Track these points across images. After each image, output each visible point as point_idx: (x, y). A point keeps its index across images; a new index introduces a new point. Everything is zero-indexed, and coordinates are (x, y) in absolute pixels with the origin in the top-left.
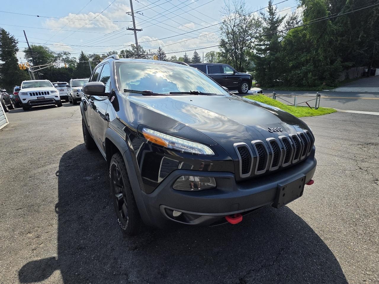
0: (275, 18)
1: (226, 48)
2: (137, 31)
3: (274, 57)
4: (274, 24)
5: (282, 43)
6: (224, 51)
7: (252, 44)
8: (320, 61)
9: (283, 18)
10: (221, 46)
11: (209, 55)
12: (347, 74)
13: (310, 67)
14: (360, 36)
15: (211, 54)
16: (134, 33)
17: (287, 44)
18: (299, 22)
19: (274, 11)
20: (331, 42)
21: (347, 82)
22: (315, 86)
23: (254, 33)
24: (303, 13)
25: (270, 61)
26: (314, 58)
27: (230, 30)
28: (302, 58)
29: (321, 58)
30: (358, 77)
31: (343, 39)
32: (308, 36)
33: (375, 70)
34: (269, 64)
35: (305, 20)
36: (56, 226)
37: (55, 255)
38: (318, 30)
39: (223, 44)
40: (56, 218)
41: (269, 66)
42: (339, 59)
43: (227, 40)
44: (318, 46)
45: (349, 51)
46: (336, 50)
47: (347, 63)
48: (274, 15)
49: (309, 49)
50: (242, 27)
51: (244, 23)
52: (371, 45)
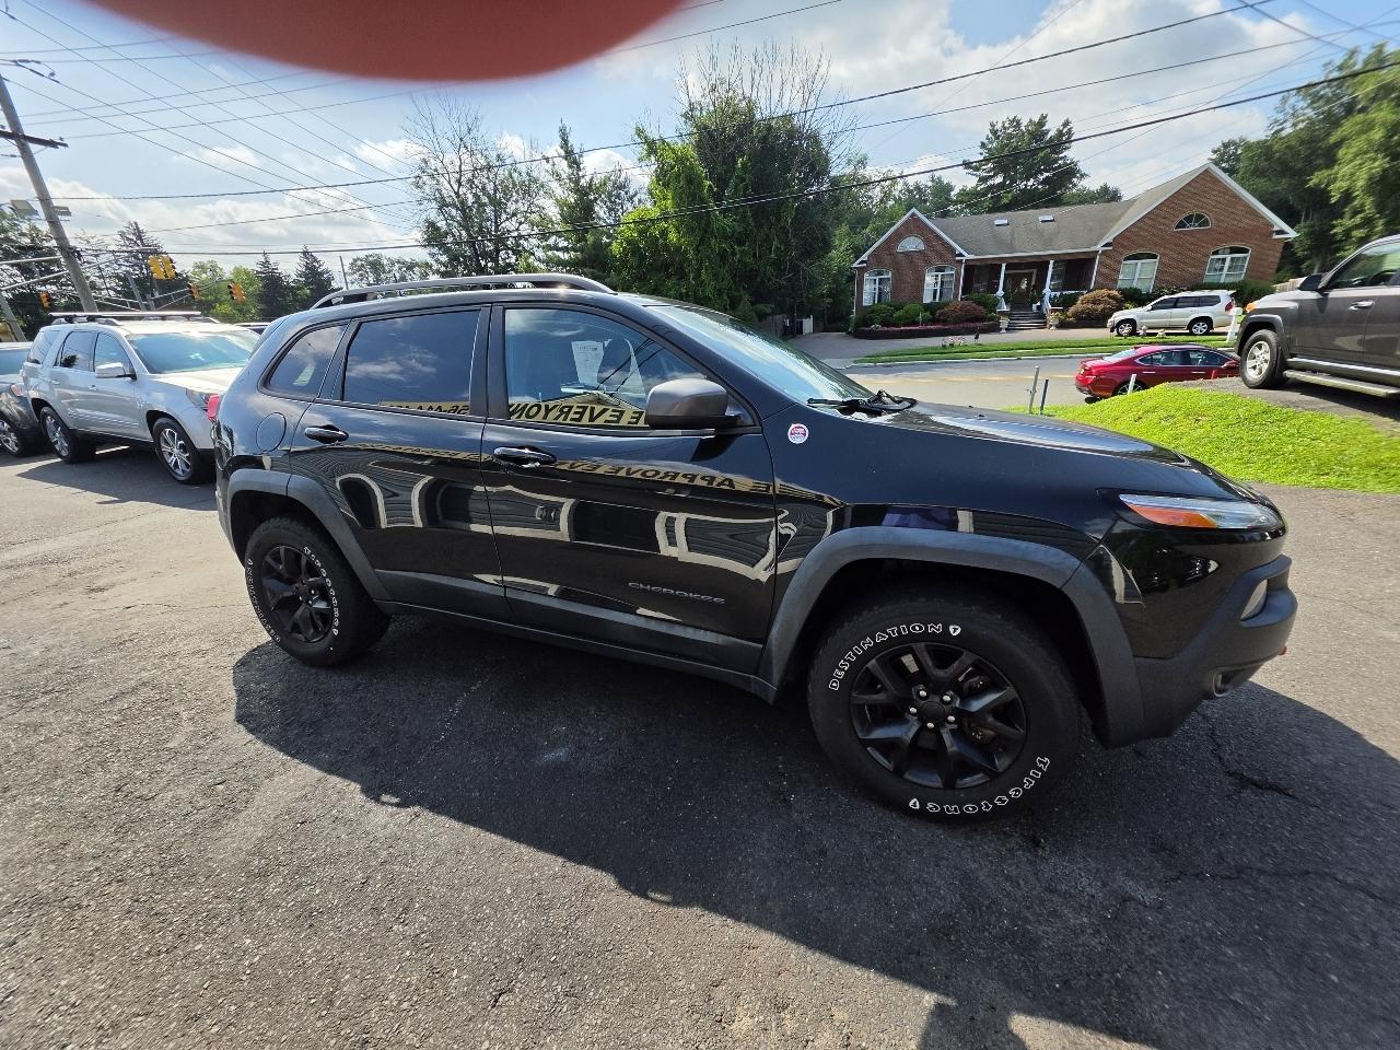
0: (583, 176)
1: (446, 250)
2: (33, 147)
4: (585, 193)
5: (615, 249)
6: (442, 258)
8: (710, 299)
11: (362, 265)
14: (774, 246)
15: (370, 263)
16: (17, 151)
17: (628, 251)
18: (634, 196)
19: (577, 156)
20: (723, 256)
23: (525, 212)
27: (449, 195)
31: (744, 250)
37: (929, 999)
39: (434, 236)
42: (746, 297)
43: (442, 224)
44: (700, 262)
45: (759, 279)
46: (735, 275)
47: (761, 307)
48: (579, 169)
49: (682, 268)
50: (484, 189)
51: (488, 178)
52: (795, 269)
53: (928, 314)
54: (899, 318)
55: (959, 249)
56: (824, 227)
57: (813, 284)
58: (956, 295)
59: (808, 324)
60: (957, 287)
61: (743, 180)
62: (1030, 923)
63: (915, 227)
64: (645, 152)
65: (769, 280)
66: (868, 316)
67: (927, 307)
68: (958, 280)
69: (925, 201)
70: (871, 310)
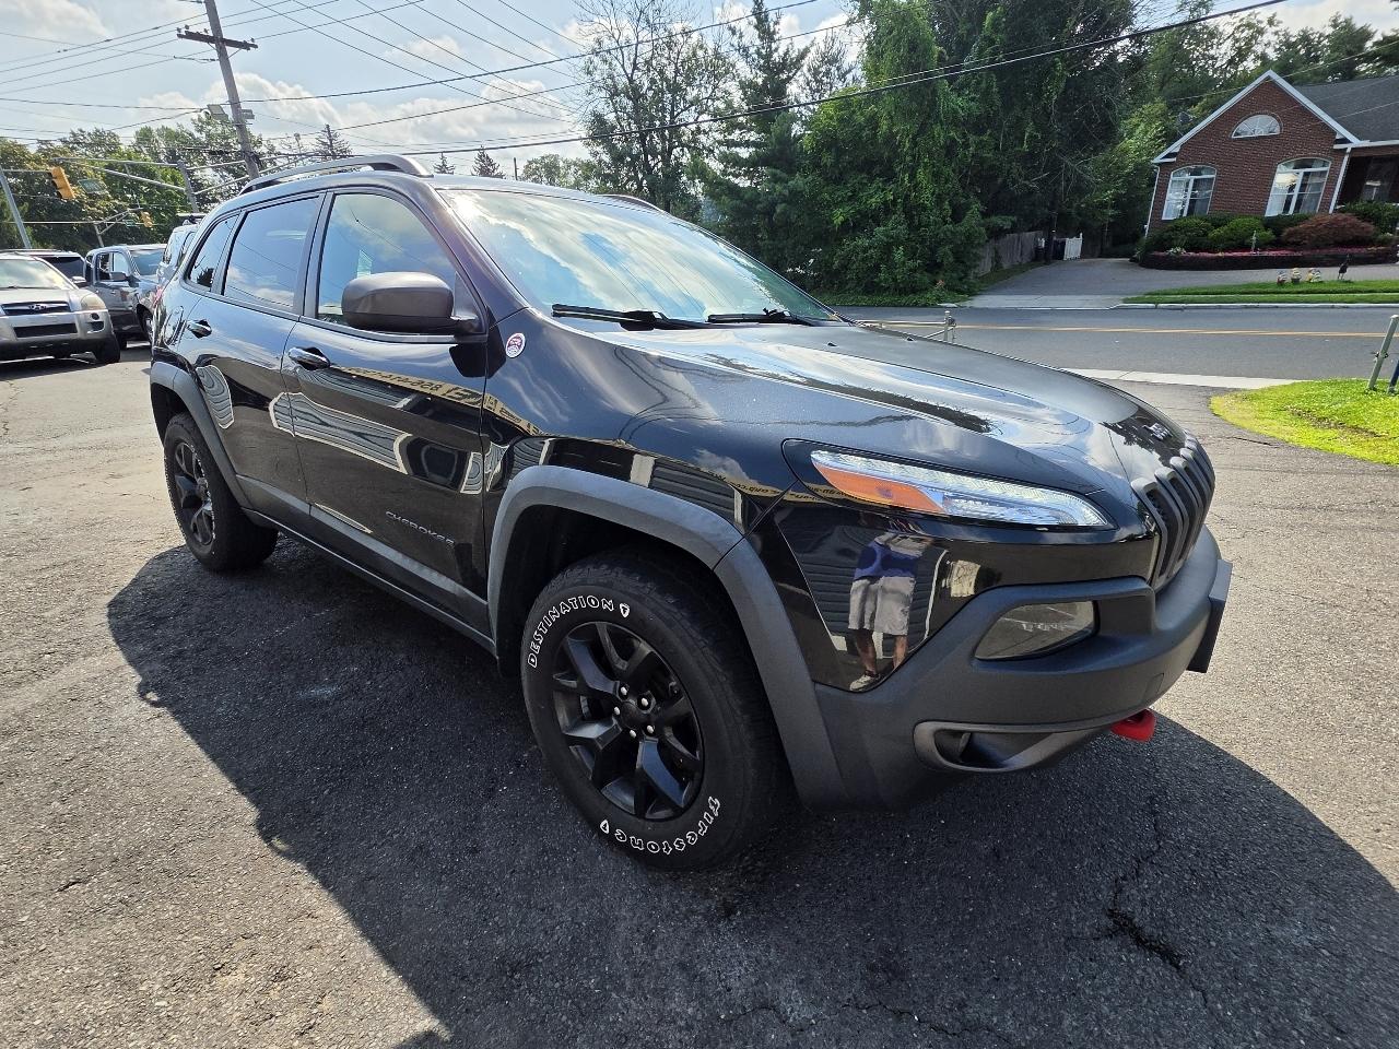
0: (776, 50)
1: (611, 149)
3: (785, 188)
4: (777, 72)
5: (806, 143)
6: (606, 158)
7: (702, 138)
8: (925, 208)
9: (802, 55)
10: (593, 138)
11: (537, 169)
12: (997, 252)
13: (895, 226)
14: (1027, 134)
15: (546, 166)
16: (216, 55)
17: (823, 145)
18: (847, 72)
19: (771, 24)
20: (950, 149)
21: (999, 279)
22: (914, 291)
23: (708, 98)
24: (866, 45)
25: (774, 204)
26: (907, 196)
27: (622, 82)
28: (872, 197)
29: (927, 197)
30: (1024, 262)
31: (981, 141)
32: (884, 126)
33: (1064, 243)
34: (769, 212)
35: (872, 71)
36: (332, 915)
37: (427, 1023)
38: (915, 105)
39: (600, 131)
40: (306, 879)
41: (770, 219)
42: (976, 206)
43: (611, 117)
44: (916, 159)
45: (1000, 180)
46: (966, 176)
47: (997, 220)
48: (772, 40)
49: (891, 168)
50: (661, 72)
51: (669, 58)
52: (1054, 167)
53: (1269, 233)
54: (1219, 239)
55: (1342, 132)
56: (1109, 105)
57: (1080, 189)
58: (1326, 204)
59: (1073, 246)
60: (1330, 191)
61: (992, 42)
62: (620, 988)
63: (1268, 99)
64: (857, 12)
65: (1014, 183)
66: (1169, 234)
67: (1271, 223)
68: (1332, 181)
69: (1316, 59)
70: (1176, 226)
